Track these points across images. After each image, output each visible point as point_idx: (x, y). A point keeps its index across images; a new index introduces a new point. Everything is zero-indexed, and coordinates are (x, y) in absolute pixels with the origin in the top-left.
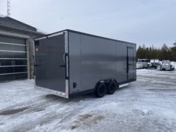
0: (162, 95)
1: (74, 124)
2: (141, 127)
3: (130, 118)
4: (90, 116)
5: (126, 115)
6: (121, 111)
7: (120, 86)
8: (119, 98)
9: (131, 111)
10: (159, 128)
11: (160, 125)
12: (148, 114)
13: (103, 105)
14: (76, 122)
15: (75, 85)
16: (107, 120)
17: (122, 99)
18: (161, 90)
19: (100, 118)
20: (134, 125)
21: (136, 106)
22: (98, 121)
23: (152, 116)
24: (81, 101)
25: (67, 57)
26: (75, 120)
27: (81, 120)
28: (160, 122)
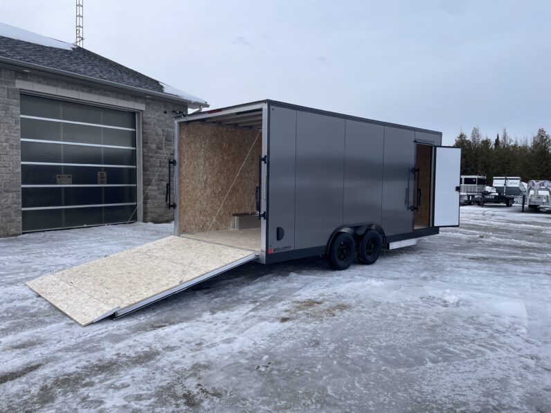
0: (506, 270)
1: (285, 315)
2: (435, 326)
3: (412, 309)
4: (318, 303)
5: (402, 305)
6: (391, 297)
7: (394, 246)
8: (390, 273)
9: (416, 298)
10: (477, 329)
11: (481, 324)
12: (458, 305)
13: (347, 285)
14: (286, 311)
15: (280, 234)
16: (359, 311)
17: (397, 275)
18: (505, 260)
19: (343, 307)
20: (420, 321)
21: (431, 290)
22: (337, 312)
23: (465, 309)
24: (293, 275)
25: (264, 166)
26: (286, 307)
27: (299, 308)
28: (481, 320)
